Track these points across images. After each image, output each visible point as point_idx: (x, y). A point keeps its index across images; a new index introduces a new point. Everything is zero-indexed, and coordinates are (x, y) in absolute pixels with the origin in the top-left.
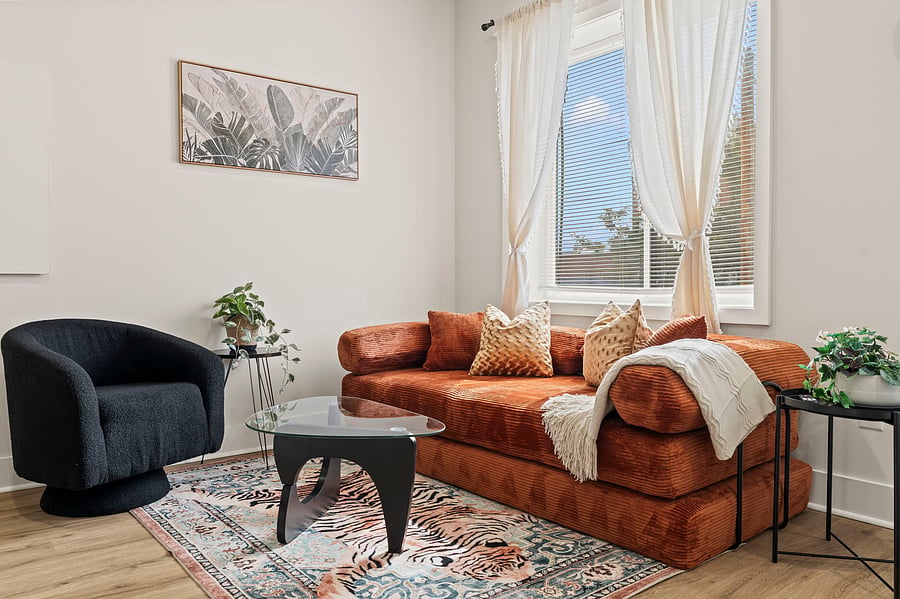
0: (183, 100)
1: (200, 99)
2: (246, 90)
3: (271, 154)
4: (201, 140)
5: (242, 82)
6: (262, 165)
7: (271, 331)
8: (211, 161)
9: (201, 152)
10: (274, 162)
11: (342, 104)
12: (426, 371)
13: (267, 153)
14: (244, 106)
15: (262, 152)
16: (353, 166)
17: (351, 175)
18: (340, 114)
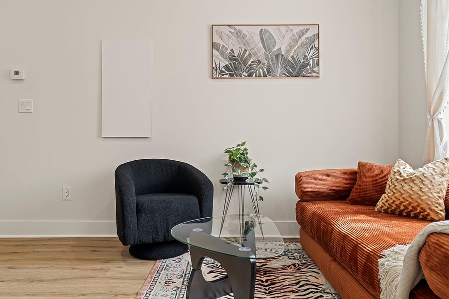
0: (214, 46)
1: (222, 43)
2: (247, 34)
3: (262, 68)
4: (223, 65)
5: (244, 30)
6: (256, 75)
7: (252, 170)
8: (228, 76)
9: (222, 72)
10: (264, 72)
11: (308, 32)
12: (348, 203)
13: (259, 68)
14: (246, 43)
15: (256, 67)
16: (316, 69)
17: (314, 75)
18: (307, 39)
